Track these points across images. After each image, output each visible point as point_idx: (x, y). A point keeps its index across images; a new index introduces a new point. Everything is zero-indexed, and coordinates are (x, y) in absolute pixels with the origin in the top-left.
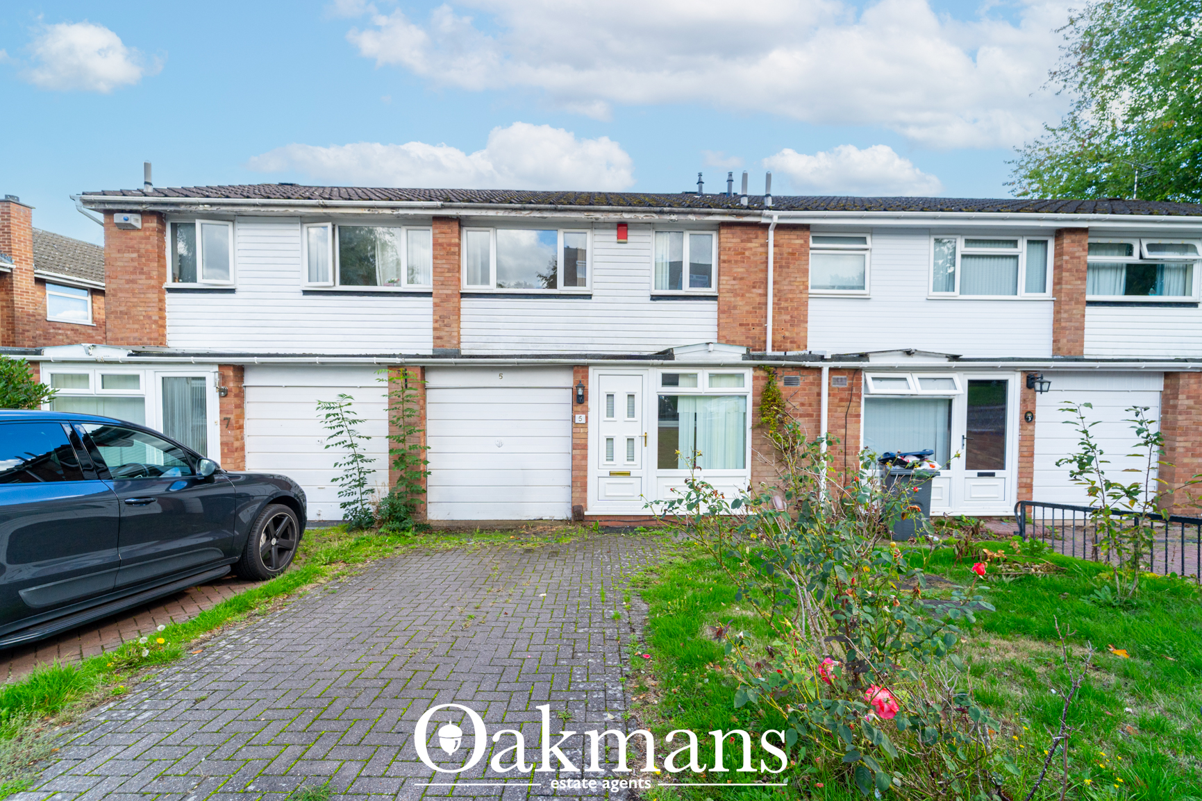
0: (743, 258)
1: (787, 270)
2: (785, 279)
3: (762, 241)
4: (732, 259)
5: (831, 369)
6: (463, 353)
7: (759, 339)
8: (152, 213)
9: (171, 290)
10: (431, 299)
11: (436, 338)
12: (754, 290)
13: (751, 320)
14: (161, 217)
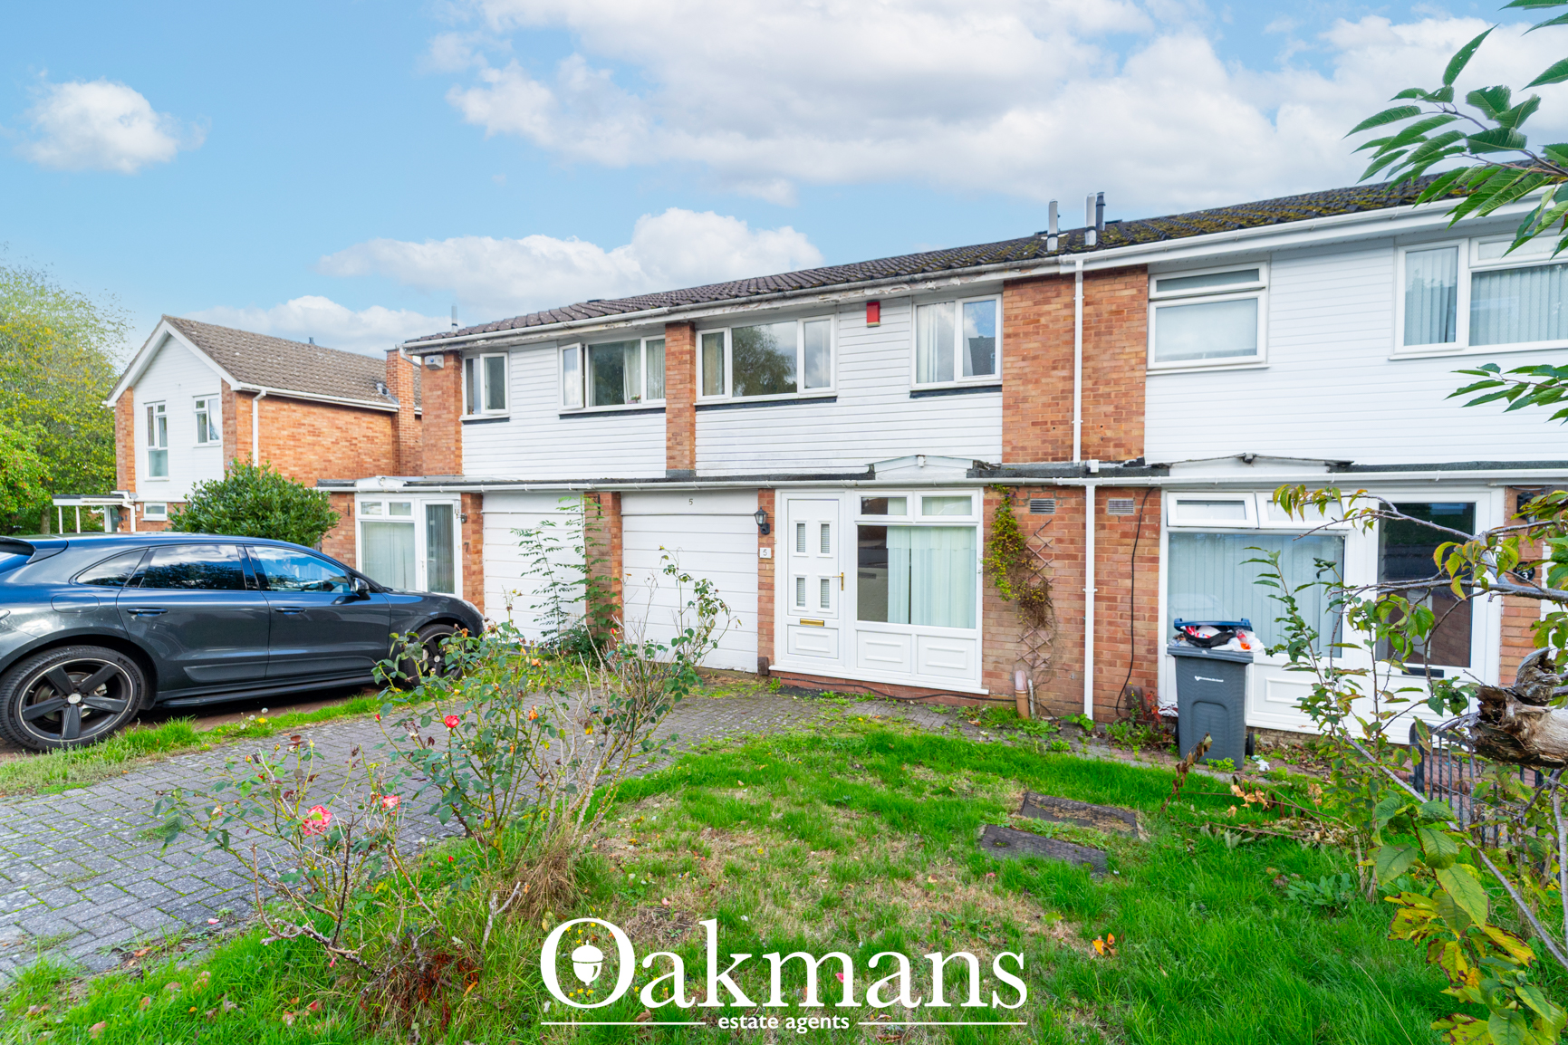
0: (1038, 327)
1: (1108, 338)
2: (1104, 352)
3: (1067, 300)
4: (1021, 331)
5: (1099, 489)
6: (699, 474)
7: (1063, 442)
8: (451, 352)
9: (466, 422)
10: (664, 415)
11: (670, 458)
12: (1055, 373)
13: (1050, 417)
14: (457, 355)
